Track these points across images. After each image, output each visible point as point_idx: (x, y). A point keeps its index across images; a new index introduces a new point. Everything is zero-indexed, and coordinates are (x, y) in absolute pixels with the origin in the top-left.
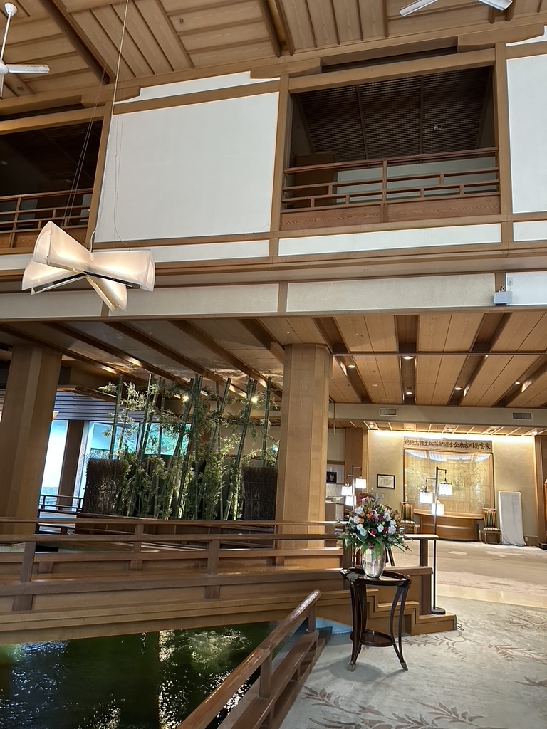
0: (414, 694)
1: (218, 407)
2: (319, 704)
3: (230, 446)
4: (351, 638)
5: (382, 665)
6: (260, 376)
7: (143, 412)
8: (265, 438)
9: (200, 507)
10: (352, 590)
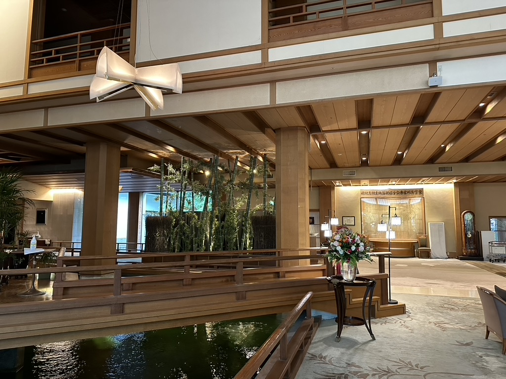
0: (380, 354)
1: (230, 177)
2: (319, 363)
3: (241, 203)
4: (336, 321)
5: (358, 337)
6: (258, 154)
7: (180, 184)
8: (265, 196)
9: (224, 244)
10: (335, 290)
